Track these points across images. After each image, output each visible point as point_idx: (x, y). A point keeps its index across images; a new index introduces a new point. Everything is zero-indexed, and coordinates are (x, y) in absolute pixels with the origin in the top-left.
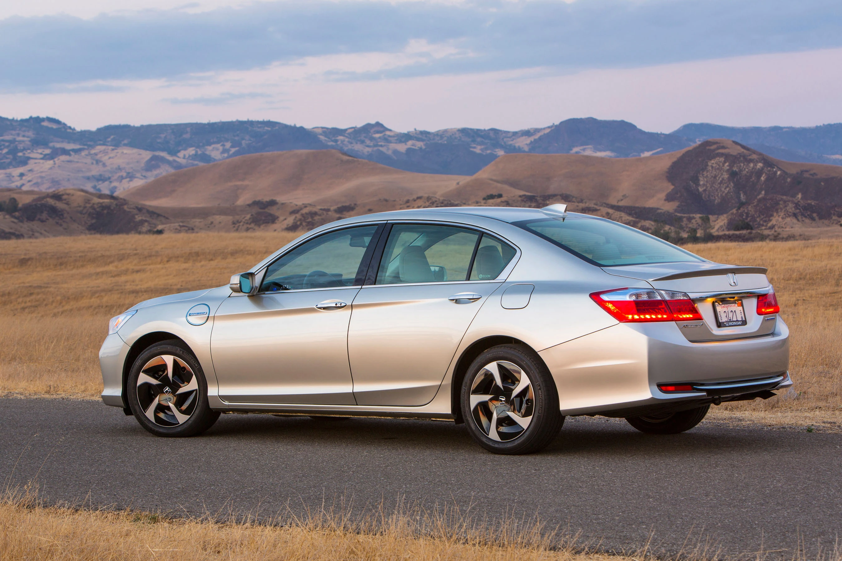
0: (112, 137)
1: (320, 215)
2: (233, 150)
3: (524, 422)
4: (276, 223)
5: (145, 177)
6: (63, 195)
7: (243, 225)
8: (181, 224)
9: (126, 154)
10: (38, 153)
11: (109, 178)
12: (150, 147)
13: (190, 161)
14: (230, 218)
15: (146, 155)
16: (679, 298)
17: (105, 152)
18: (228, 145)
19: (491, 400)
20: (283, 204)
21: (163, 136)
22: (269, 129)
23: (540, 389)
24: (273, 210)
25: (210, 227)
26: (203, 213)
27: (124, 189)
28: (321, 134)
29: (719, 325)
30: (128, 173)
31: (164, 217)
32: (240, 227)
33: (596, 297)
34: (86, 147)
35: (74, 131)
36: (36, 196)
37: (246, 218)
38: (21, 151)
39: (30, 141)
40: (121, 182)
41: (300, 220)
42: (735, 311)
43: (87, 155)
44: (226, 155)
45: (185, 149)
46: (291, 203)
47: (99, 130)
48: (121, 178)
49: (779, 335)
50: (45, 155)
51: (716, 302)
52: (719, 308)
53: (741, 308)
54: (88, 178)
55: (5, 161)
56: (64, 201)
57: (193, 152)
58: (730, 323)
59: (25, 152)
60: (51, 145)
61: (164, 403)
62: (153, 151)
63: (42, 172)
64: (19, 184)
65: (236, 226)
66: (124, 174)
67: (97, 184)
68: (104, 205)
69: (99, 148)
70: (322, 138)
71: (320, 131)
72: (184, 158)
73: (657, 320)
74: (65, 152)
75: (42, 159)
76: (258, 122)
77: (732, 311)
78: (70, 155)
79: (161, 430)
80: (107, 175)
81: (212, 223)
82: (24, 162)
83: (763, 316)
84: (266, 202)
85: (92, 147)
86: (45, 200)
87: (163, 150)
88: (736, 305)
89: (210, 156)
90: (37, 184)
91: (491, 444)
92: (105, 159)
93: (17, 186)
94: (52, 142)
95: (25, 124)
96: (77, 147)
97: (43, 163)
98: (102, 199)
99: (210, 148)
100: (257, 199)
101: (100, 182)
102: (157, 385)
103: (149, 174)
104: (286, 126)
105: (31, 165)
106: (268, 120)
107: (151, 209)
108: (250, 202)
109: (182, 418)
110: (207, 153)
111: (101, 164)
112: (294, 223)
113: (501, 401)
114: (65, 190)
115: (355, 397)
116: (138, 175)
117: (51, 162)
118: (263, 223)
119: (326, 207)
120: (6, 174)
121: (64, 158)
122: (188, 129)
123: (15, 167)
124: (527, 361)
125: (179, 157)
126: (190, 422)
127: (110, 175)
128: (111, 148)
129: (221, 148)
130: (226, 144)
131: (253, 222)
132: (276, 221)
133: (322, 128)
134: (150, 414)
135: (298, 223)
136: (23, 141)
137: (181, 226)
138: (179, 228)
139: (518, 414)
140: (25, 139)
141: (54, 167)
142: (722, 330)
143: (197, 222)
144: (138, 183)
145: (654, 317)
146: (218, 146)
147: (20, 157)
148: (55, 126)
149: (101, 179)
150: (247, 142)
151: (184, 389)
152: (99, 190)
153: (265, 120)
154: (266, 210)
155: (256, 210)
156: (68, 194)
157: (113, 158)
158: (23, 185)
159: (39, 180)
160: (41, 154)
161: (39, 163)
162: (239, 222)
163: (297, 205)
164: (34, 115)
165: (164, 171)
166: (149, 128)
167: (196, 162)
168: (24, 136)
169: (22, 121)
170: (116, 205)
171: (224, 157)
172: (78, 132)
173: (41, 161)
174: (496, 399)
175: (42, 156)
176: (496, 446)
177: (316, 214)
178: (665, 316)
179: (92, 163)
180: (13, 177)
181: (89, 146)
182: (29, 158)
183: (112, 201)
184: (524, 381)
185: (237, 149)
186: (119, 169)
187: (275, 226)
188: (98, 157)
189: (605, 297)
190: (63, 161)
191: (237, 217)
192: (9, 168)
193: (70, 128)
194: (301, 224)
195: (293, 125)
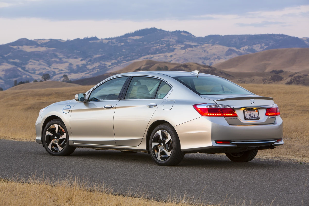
0: (212, 40)
1: (303, 77)
2: (265, 47)
3: (169, 153)
4: (282, 80)
5: (225, 58)
6: (188, 65)
7: (267, 81)
8: (239, 80)
9: (217, 48)
10: (178, 46)
11: (210, 58)
12: (228, 45)
13: (246, 52)
14: (262, 78)
15: (226, 49)
16: (227, 108)
17: (208, 47)
18: (263, 45)
19: (158, 145)
20: (286, 72)
21: (234, 40)
22: (282, 38)
23: (174, 141)
24: (281, 75)
25: (253, 81)
26: (250, 75)
27: (216, 63)
28: (306, 41)
29: (246, 119)
30: (218, 56)
31: (232, 76)
32: (266, 82)
33: (195, 106)
34: (200, 44)
35: (195, 37)
36: (176, 66)
37: (269, 78)
38: (172, 45)
39: (176, 41)
40: (215, 60)
41: (293, 79)
42: (254, 114)
43: (200, 48)
44: (262, 49)
45: (244, 46)
46: (290, 72)
47: (206, 37)
48: (215, 59)
49: (276, 124)
50: (182, 47)
51: (245, 110)
52: (246, 112)
53: (257, 113)
54: (200, 58)
55: (164, 49)
56: (188, 68)
57: (248, 48)
58: (251, 118)
59: (173, 46)
60: (185, 43)
61: (54, 143)
62: (230, 47)
63: (180, 55)
64: (170, 60)
65: (264, 81)
66: (216, 57)
67: (204, 61)
68: (206, 70)
69: (206, 45)
70: (306, 42)
71: (306, 39)
72: (243, 50)
73: (217, 116)
74: (191, 46)
75: (181, 49)
76: (277, 35)
77: (252, 114)
78: (193, 48)
79: (53, 153)
80: (209, 57)
81: (253, 80)
82: (173, 50)
83: (268, 116)
84: (278, 71)
85: (203, 44)
86: (180, 67)
87: (234, 46)
88: (255, 112)
89: (255, 50)
90: (178, 60)
91: (158, 161)
92: (208, 50)
93: (169, 61)
94: (185, 42)
95: (174, 34)
96: (196, 44)
97: (181, 51)
98: (205, 67)
99: (255, 46)
100: (274, 70)
101: (206, 60)
102: (52, 136)
103: (227, 57)
104: (290, 37)
105: (176, 51)
106: (282, 34)
107: (226, 73)
108: (271, 71)
109: (60, 149)
110: (254, 48)
111: (206, 52)
112: (290, 81)
113: (162, 145)
114: (189, 63)
115: (115, 142)
116: (222, 57)
117: (184, 51)
118: (276, 80)
119: (306, 74)
120: (165, 55)
121: (190, 49)
122: (246, 37)
123: (168, 52)
124: (171, 130)
125: (241, 50)
126: (63, 150)
127: (210, 57)
128: (211, 45)
129: (260, 46)
130: (262, 44)
131: (272, 80)
132: (283, 80)
133: (307, 38)
134: (49, 147)
135: (293, 81)
136: (173, 41)
137: (239, 81)
138: (238, 81)
139: (167, 150)
140: (173, 40)
141: (185, 53)
142: (246, 121)
143: (247, 79)
144: (222, 61)
145: (215, 114)
146: (259, 45)
147: (171, 48)
148: (186, 35)
149: (206, 59)
150: (272, 44)
151: (62, 138)
152: (205, 64)
153: (281, 34)
154: (278, 75)
155: (273, 74)
156: (190, 65)
157: (211, 49)
158: (172, 60)
159: (179, 59)
160: (180, 47)
161: (179, 51)
162: (265, 79)
163: (292, 73)
164: (178, 30)
165: (234, 56)
166: (228, 36)
167: (248, 52)
168: (173, 39)
169: (172, 32)
170: (211, 70)
171: (261, 50)
172: (197, 38)
173: (180, 50)
174: (160, 144)
175: (180, 48)
176: (159, 162)
177: (301, 77)
178: (220, 114)
179: (202, 52)
180: (168, 57)
181: (201, 44)
182: (175, 49)
183: (209, 68)
184: (169, 138)
185: (267, 47)
186: (214, 54)
187: (282, 82)
188: (205, 49)
189: (198, 107)
190: (190, 50)
191: (265, 77)
192: (166, 53)
193: (193, 36)
194: (294, 81)
195: (293, 36)
